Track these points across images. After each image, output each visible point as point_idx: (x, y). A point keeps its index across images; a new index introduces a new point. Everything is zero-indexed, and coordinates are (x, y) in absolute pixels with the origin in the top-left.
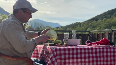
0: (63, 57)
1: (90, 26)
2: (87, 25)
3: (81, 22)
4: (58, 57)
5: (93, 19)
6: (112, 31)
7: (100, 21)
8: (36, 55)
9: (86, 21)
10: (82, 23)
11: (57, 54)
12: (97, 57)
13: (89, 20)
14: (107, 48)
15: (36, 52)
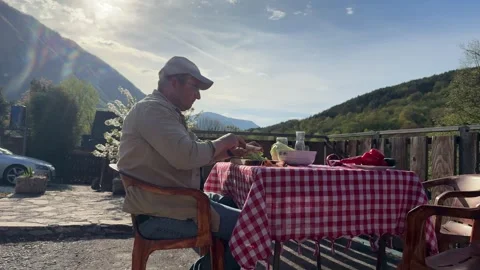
0: (278, 190)
1: (320, 127)
2: (313, 125)
3: (300, 119)
4: (269, 190)
5: (325, 114)
6: (380, 136)
7: (339, 117)
8: (212, 185)
9: (310, 118)
10: (302, 121)
11: (265, 184)
12: (357, 192)
13: (316, 116)
14: (380, 173)
15: (213, 178)
